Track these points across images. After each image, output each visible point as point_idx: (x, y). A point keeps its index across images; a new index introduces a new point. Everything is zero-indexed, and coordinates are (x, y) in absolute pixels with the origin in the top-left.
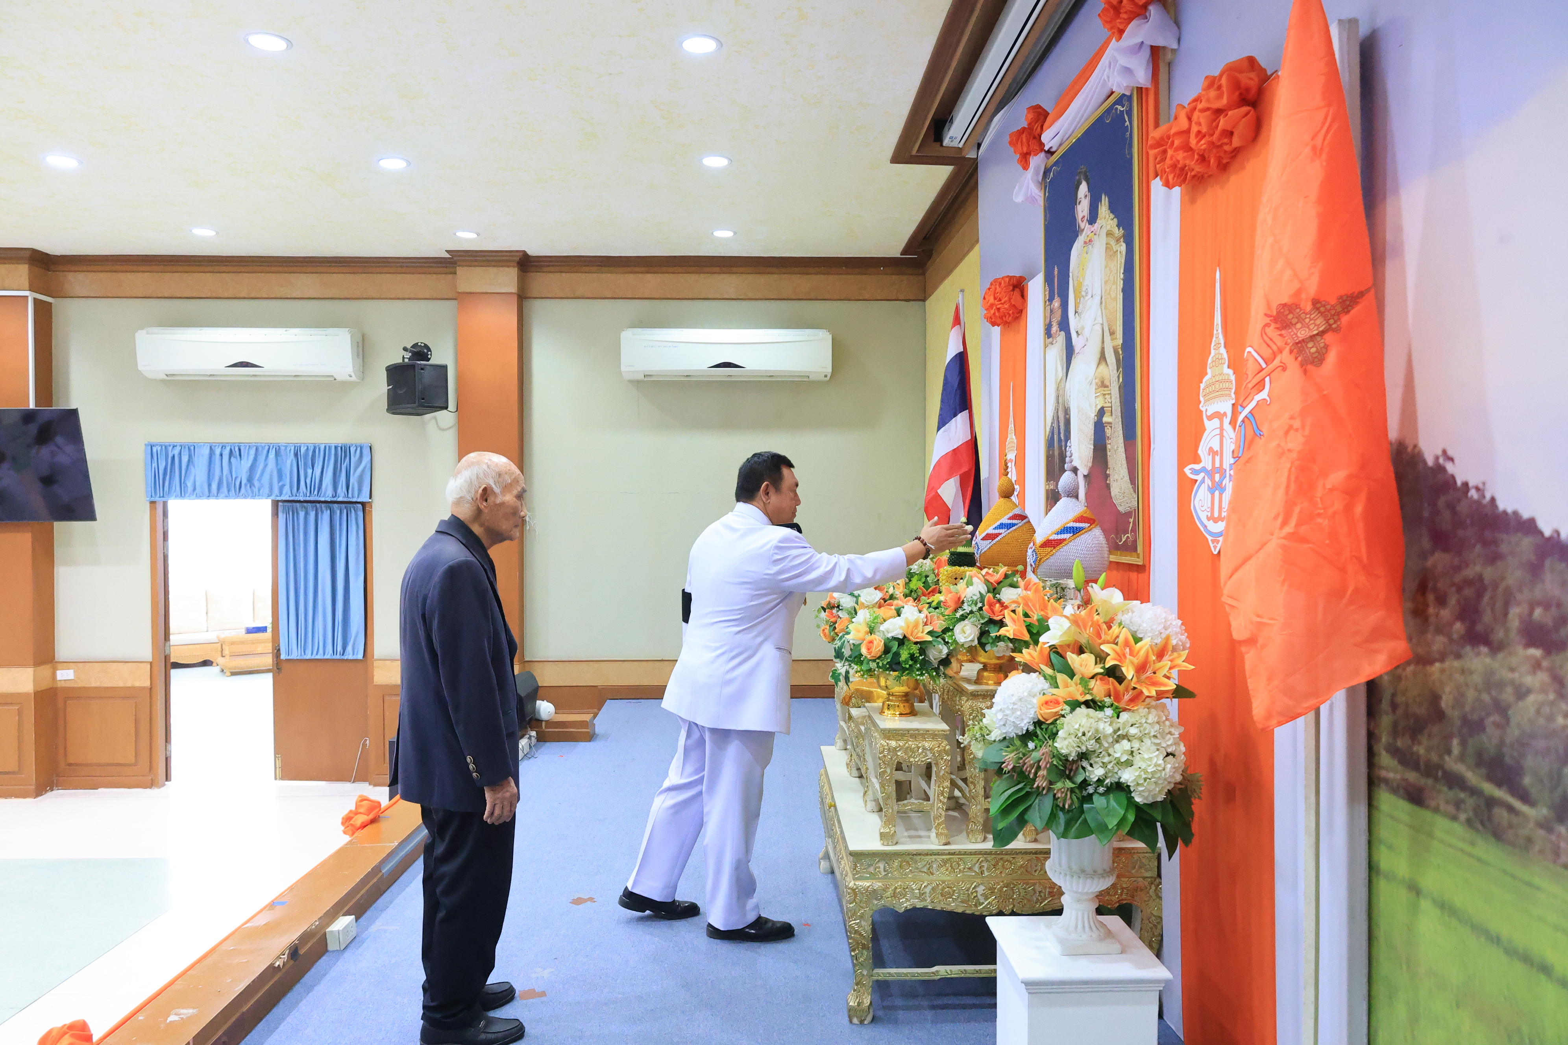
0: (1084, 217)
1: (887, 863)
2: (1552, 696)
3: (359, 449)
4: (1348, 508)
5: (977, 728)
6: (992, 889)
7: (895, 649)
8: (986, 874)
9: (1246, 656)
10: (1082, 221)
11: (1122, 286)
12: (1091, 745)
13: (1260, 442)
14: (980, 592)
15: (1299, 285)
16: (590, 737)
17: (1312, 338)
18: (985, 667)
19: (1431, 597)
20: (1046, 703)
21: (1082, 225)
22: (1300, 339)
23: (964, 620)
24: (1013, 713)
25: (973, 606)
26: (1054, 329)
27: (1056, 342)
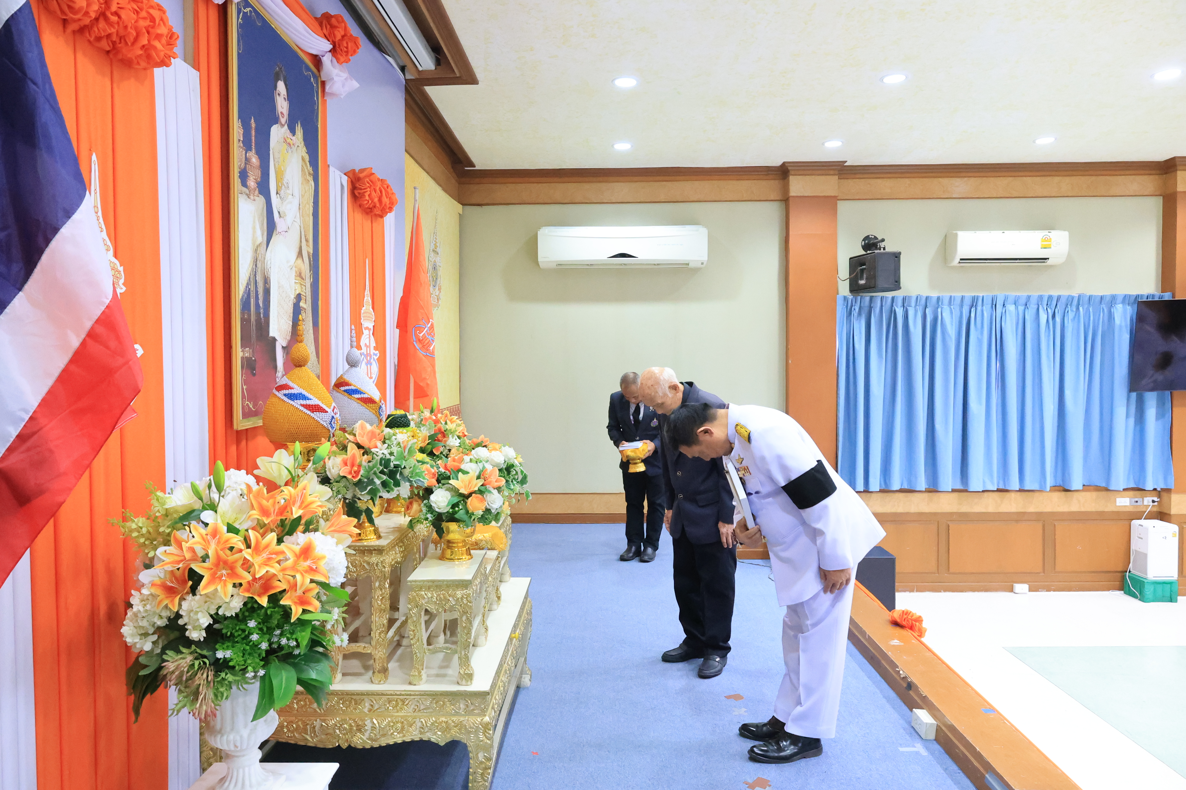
0: (283, 114)
21: (282, 120)
26: (252, 183)
27: (254, 200)
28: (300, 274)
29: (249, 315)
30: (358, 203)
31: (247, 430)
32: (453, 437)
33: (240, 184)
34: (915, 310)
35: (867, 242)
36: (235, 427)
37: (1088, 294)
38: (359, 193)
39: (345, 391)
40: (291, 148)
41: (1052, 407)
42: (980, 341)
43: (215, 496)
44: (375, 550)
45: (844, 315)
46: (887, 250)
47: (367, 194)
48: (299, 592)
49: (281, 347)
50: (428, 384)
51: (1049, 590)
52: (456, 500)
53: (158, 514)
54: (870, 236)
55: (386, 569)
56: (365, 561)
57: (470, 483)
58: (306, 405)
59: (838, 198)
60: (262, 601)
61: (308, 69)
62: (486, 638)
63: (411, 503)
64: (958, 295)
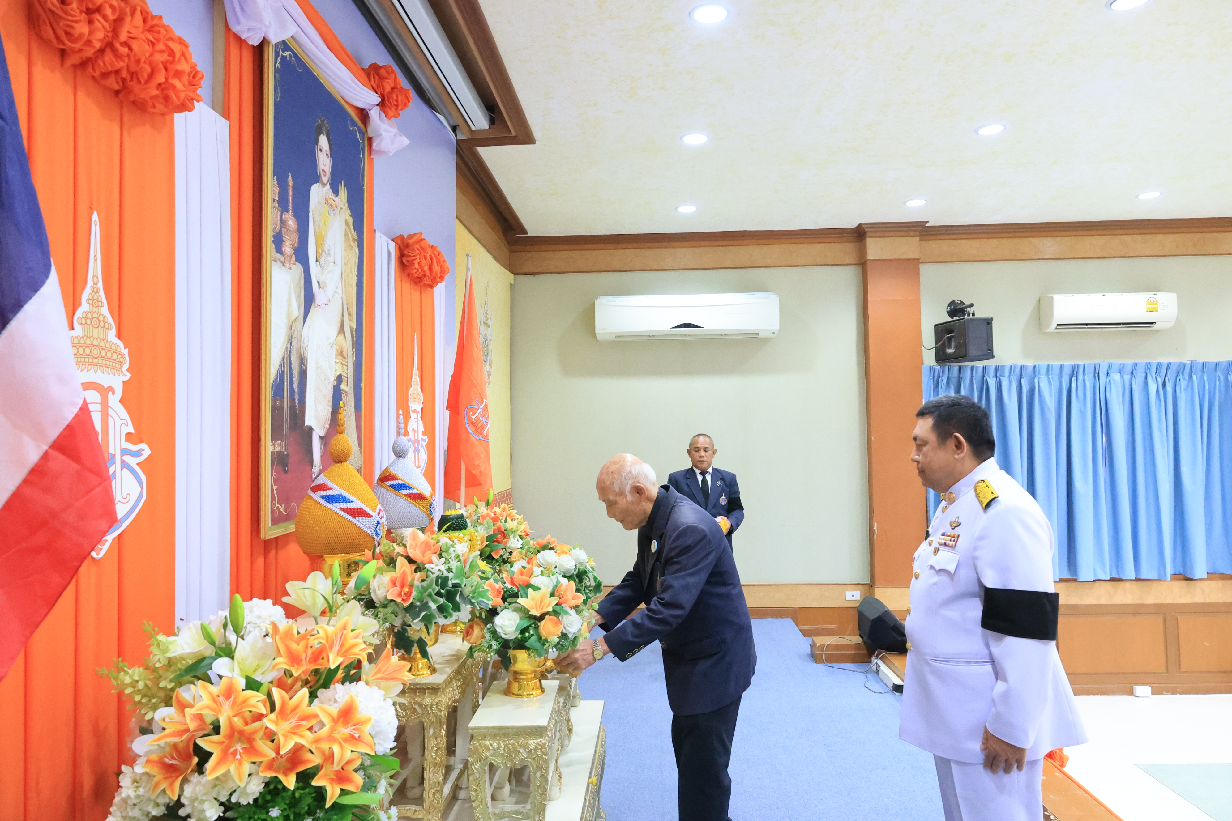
0: (325, 172)
10: (323, 174)
26: (288, 249)
27: (290, 268)
28: (342, 352)
29: (282, 401)
30: (407, 272)
31: (277, 538)
32: (514, 537)
33: (274, 250)
34: (1010, 380)
35: (952, 307)
36: (263, 536)
37: (1202, 361)
38: (408, 261)
39: (391, 486)
40: (333, 210)
41: (1168, 486)
42: (1083, 414)
43: (232, 637)
44: (429, 688)
45: (930, 387)
46: (977, 316)
47: (416, 262)
48: (336, 767)
49: (318, 437)
50: (481, 472)
51: (1174, 693)
52: (525, 623)
53: (158, 665)
54: (957, 301)
55: (443, 712)
56: (416, 703)
57: (542, 601)
58: (347, 509)
59: (920, 261)
60: (288, 781)
61: (354, 123)
62: (560, 789)
63: (471, 627)
64: (1056, 363)
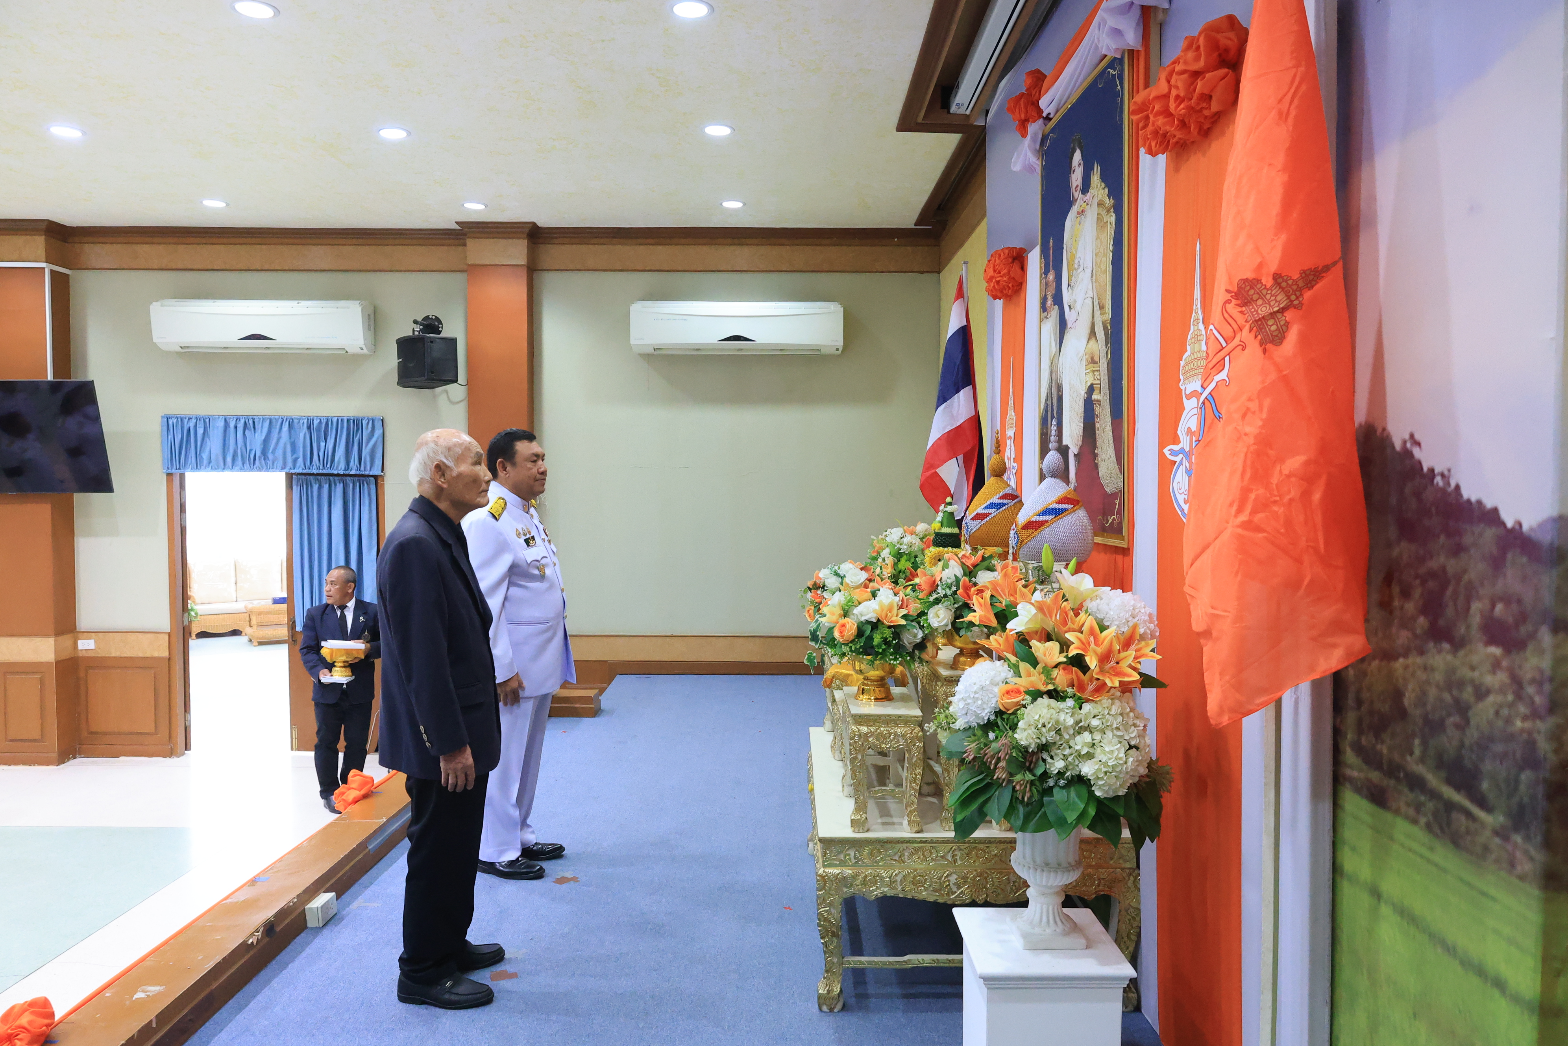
0: (1077, 186)
1: (857, 850)
2: (1510, 697)
3: (371, 422)
4: (1306, 495)
5: (942, 716)
6: (965, 879)
7: (868, 632)
8: (959, 862)
9: (1205, 649)
10: (1076, 191)
11: (1111, 258)
12: (1051, 736)
13: (1220, 425)
14: (955, 575)
15: (1259, 260)
16: (596, 712)
17: (1273, 315)
18: (962, 653)
19: (1396, 590)
20: (1008, 692)
21: (1076, 194)
22: (1260, 316)
23: (938, 604)
24: (974, 702)
25: (947, 590)
27: (1051, 317)
49: (1073, 454)
